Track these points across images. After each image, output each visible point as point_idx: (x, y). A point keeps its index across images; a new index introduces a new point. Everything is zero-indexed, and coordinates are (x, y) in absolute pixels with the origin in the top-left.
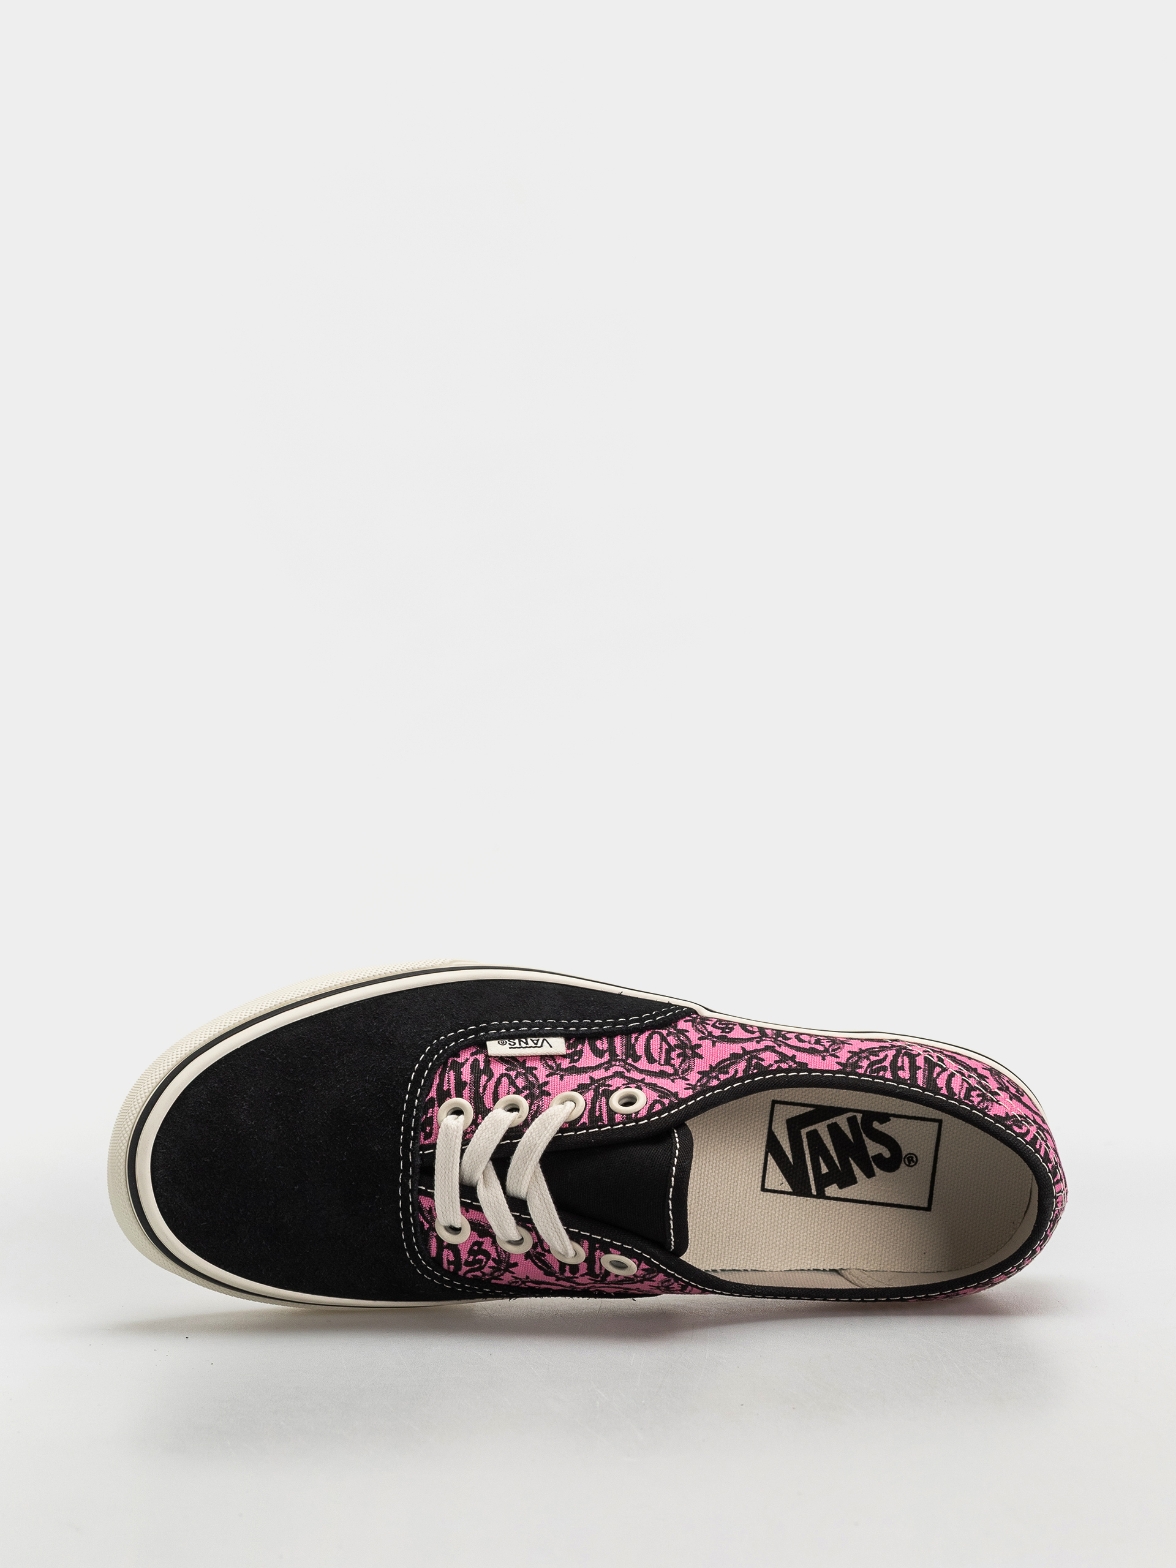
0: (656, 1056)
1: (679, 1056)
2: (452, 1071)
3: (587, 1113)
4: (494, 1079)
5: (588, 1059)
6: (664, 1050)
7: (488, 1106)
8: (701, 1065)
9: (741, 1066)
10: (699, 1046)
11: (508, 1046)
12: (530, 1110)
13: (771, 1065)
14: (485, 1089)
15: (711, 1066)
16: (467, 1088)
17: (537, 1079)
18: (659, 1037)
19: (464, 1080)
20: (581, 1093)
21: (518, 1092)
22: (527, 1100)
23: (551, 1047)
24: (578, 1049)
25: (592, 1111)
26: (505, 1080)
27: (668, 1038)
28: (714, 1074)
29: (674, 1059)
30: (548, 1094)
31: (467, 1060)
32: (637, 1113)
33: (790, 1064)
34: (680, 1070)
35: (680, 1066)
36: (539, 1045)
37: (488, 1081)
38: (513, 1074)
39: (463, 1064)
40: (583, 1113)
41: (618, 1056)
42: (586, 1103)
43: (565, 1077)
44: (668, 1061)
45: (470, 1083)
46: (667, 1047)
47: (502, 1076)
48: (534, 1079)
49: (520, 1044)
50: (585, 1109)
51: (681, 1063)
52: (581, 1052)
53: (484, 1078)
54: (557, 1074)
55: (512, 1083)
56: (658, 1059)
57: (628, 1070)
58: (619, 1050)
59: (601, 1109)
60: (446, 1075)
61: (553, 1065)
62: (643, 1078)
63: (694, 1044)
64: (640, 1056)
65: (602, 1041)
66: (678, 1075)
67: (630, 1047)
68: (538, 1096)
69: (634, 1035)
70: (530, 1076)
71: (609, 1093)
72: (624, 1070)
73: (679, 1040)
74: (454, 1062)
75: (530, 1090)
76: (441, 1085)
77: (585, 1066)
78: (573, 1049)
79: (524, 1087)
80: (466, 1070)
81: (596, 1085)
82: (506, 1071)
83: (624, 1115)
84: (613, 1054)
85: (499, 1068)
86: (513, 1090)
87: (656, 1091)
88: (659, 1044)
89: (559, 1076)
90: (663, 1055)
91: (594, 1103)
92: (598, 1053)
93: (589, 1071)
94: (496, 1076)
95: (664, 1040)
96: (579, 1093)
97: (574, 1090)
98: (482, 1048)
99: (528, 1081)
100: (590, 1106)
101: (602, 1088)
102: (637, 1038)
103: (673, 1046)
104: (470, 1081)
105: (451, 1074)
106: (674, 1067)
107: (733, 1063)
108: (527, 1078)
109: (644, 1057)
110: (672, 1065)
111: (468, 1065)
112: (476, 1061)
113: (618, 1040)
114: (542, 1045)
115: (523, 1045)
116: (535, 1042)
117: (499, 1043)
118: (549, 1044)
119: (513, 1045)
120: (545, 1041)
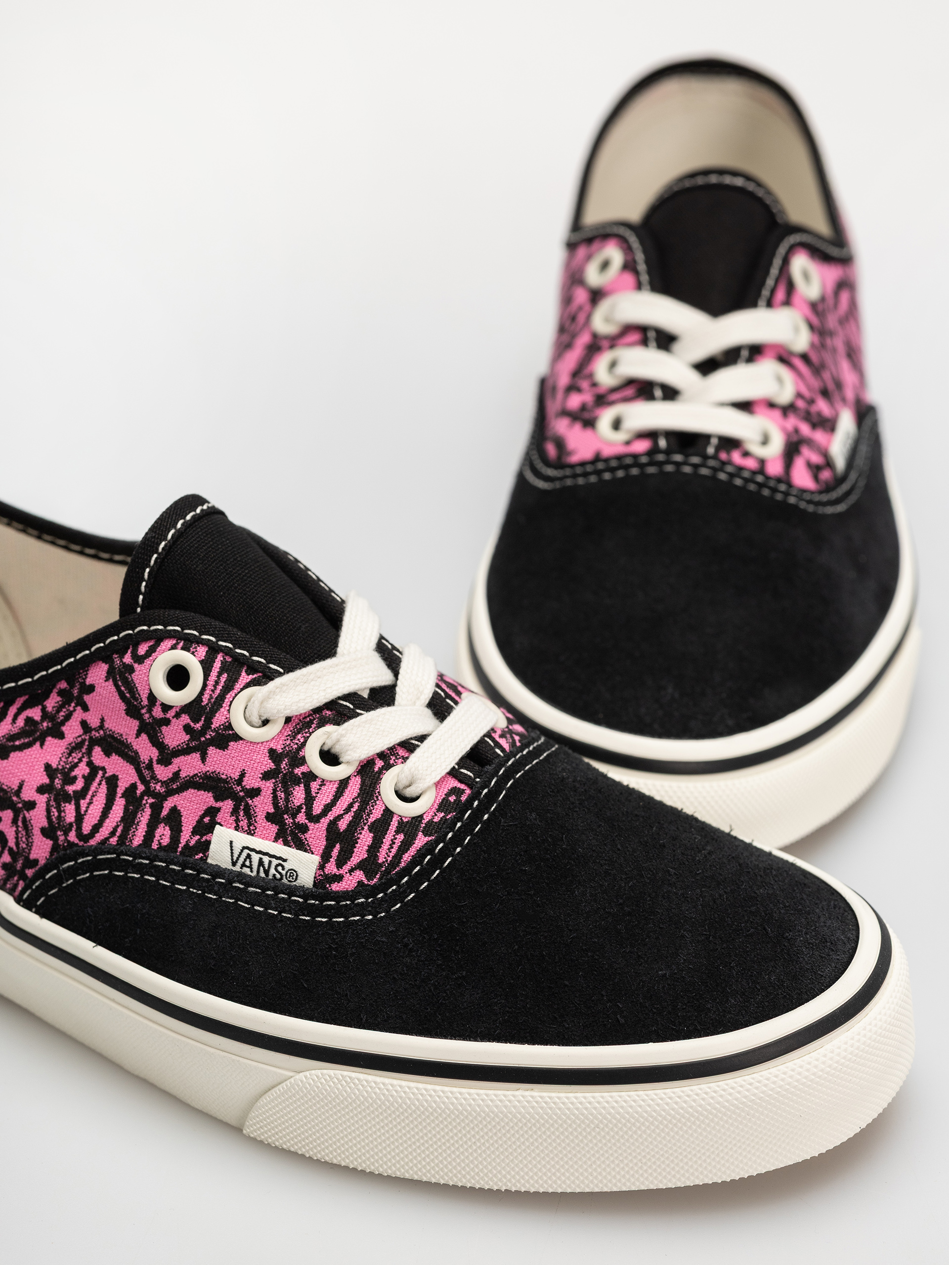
0: (104, 788)
1: (73, 780)
2: (380, 861)
3: (238, 686)
4: (331, 816)
5: (192, 806)
6: (89, 797)
7: (358, 780)
8: (53, 751)
9: (4, 729)
10: (41, 790)
11: (287, 866)
12: (306, 739)
14: (351, 806)
15: (42, 745)
16: (372, 819)
17: (275, 791)
18: (84, 825)
19: (371, 835)
20: (229, 727)
21: (311, 776)
22: (304, 757)
23: (231, 842)
24: (198, 837)
25: (228, 688)
26: (317, 809)
27: (73, 819)
28: (45, 724)
29: (84, 776)
30: (272, 753)
31: (351, 871)
32: (174, 647)
34: (84, 750)
35: (80, 760)
36: (246, 852)
37: (339, 817)
38: (301, 818)
39: (360, 866)
40: (242, 689)
41: (152, 806)
42: (230, 706)
43: (236, 776)
44: (94, 770)
45: (365, 824)
46: (82, 802)
47: (316, 819)
48: (279, 793)
49: (270, 862)
50: (236, 695)
51: (76, 765)
52: (194, 832)
53: (343, 825)
54: (244, 789)
55: (310, 799)
56: (103, 782)
57: (150, 767)
58: (144, 818)
59: (217, 683)
60: (389, 859)
61: (242, 813)
62: (138, 735)
63: (46, 795)
64: (123, 796)
65: (160, 844)
66: (91, 738)
67: (129, 820)
68: (287, 755)
69: (114, 841)
70: (281, 803)
71: (193, 708)
72: (155, 765)
73: (60, 811)
74: (369, 877)
75: (292, 772)
76: (405, 846)
77: (203, 792)
78: (204, 839)
79: (298, 784)
80: (360, 853)
81: (203, 739)
82: (309, 824)
83: (193, 653)
84: (156, 808)
85: (317, 834)
86: (314, 785)
87: (131, 687)
88: (89, 812)
89: (244, 784)
90: (93, 788)
91: (221, 698)
92: (175, 819)
93: (201, 777)
94: (325, 822)
95: (80, 818)
96: (233, 730)
97: (237, 738)
98: (323, 881)
99: (288, 794)
100: (228, 696)
101: (198, 726)
102: (113, 834)
103: (73, 802)
104: (363, 829)
105: (384, 855)
106: (89, 758)
107: (12, 737)
108: (287, 800)
109: (120, 791)
110: (90, 764)
111: (355, 860)
112: (340, 864)
113: (137, 839)
114: (242, 851)
115: (266, 859)
116: (247, 863)
117: (297, 875)
118: (232, 850)
119: (280, 865)
120: (235, 858)
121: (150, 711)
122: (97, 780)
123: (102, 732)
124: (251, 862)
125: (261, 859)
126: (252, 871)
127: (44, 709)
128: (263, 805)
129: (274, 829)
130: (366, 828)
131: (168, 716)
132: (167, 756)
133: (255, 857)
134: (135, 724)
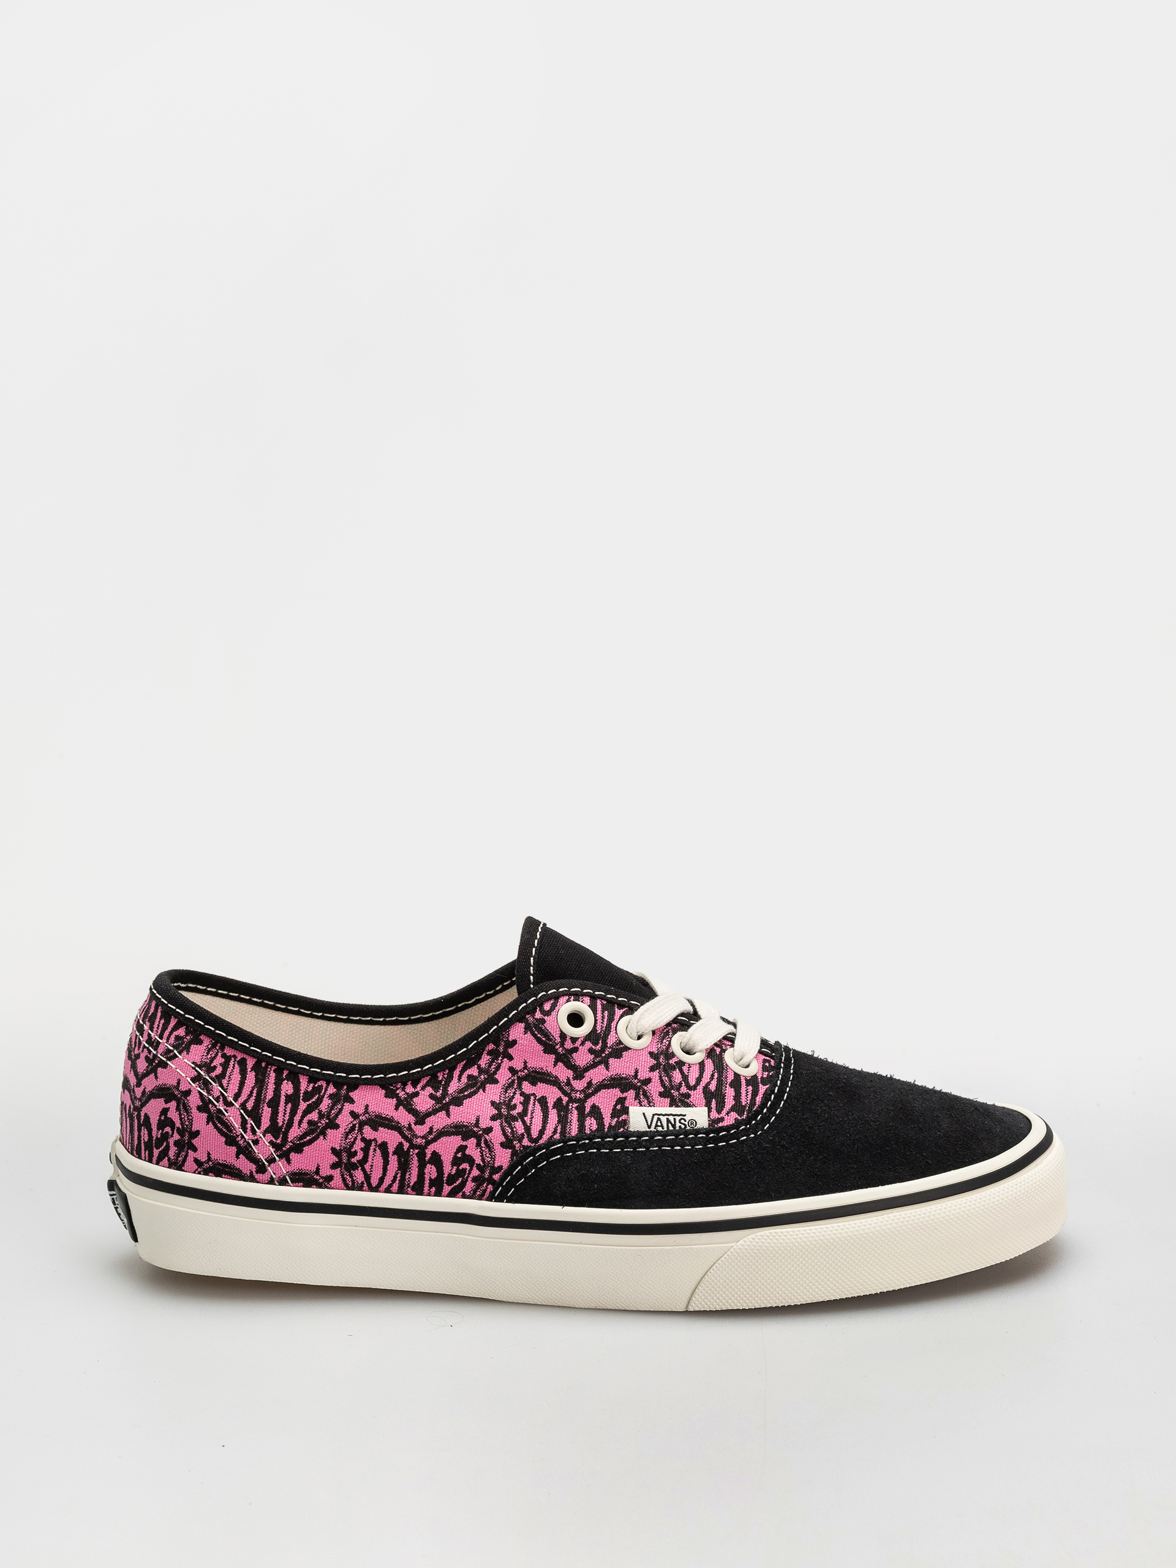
0: (538, 1106)
1: (515, 1107)
2: (743, 1104)
3: (617, 1017)
4: (703, 1084)
5: (605, 1100)
6: (529, 1114)
7: (710, 1061)
8: (494, 1092)
9: (454, 1087)
10: (493, 1118)
11: (687, 1118)
12: (670, 1042)
13: (423, 1088)
14: (713, 1075)
15: (484, 1091)
16: (729, 1081)
17: (661, 1077)
18: (532, 1132)
19: (733, 1089)
20: (620, 1042)
21: (681, 1064)
22: (673, 1052)
23: (644, 1114)
24: (616, 1119)
25: (611, 1019)
26: (692, 1082)
27: (523, 1131)
28: (482, 1077)
29: (521, 1103)
30: (651, 1054)
31: (727, 1114)
32: (568, 1001)
33: (403, 1093)
34: (515, 1087)
35: (515, 1093)
36: (656, 1117)
37: (709, 1083)
38: (684, 1090)
39: (733, 1109)
40: (620, 1019)
41: (577, 1108)
42: (616, 1030)
43: (632, 1073)
44: (527, 1098)
45: (726, 1084)
46: (526, 1118)
47: (694, 1088)
48: (664, 1078)
49: (675, 1119)
50: (617, 1023)
51: (513, 1097)
52: (613, 1116)
53: (713, 1087)
54: (640, 1081)
55: (685, 1078)
56: (536, 1103)
57: (568, 1083)
58: (574, 1116)
59: (603, 1017)
60: (749, 1102)
61: (642, 1097)
62: (555, 1065)
63: (499, 1120)
64: (554, 1107)
65: (591, 1130)
66: (518, 1077)
67: (563, 1121)
68: (662, 1053)
69: (557, 1136)
70: (667, 1084)
71: (593, 1036)
72: (572, 1082)
73: (512, 1129)
74: (740, 1114)
75: (668, 1063)
76: (755, 1093)
77: (612, 1089)
78: (621, 1118)
79: (675, 1069)
80: (729, 1102)
81: (604, 1055)
82: (690, 1092)
83: (582, 1002)
84: (581, 1109)
85: (697, 1095)
86: (685, 1068)
87: (546, 1034)
88: (533, 1123)
89: (639, 1077)
90: (530, 1108)
91: (609, 1027)
92: (596, 1112)
93: (608, 1080)
94: (700, 1088)
95: (528, 1129)
96: (623, 1044)
97: (627, 1049)
98: (713, 1122)
99: (670, 1078)
100: (612, 1024)
101: (598, 1047)
102: (555, 1132)
103: (519, 1120)
104: (726, 1087)
105: (745, 1100)
106: (521, 1090)
107: (462, 1091)
108: (670, 1081)
109: (550, 1105)
110: (522, 1094)
111: (728, 1106)
112: (719, 1111)
113: (574, 1130)
114: (653, 1117)
115: (671, 1118)
116: (659, 1124)
117: (696, 1122)
118: (646, 1118)
119: (682, 1119)
120: (649, 1123)
121: (562, 1045)
122: (532, 1102)
123: (526, 1071)
124: (661, 1122)
125: (667, 1119)
126: (663, 1128)
127: (479, 1067)
128: (655, 1088)
129: (667, 1100)
130: (728, 1086)
131: (576, 1045)
132: (579, 1073)
133: (664, 1119)
134: (552, 1058)
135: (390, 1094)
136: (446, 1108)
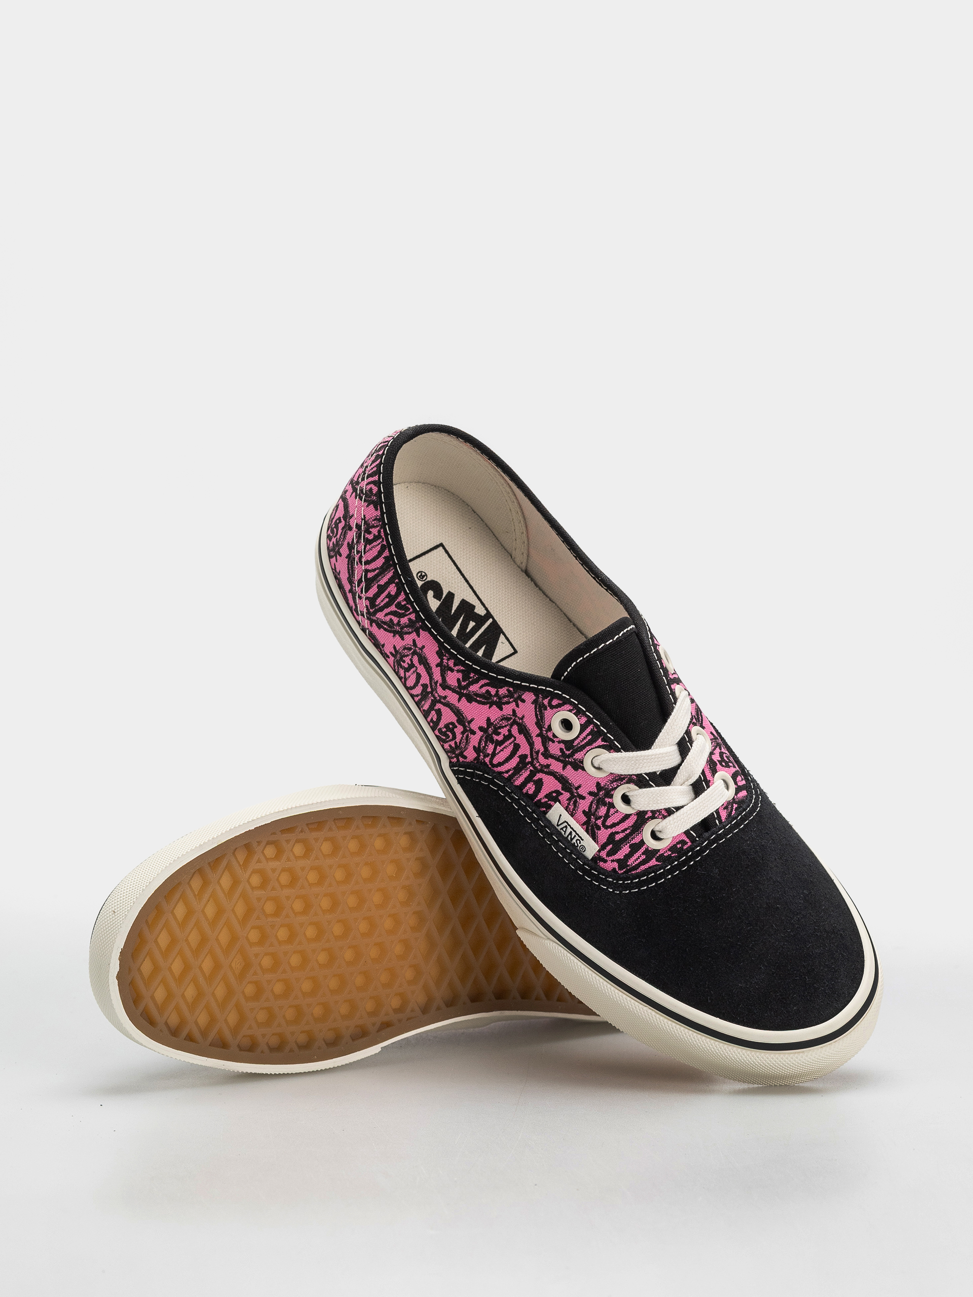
0: (511, 748)
1: (498, 734)
2: (628, 864)
3: (595, 745)
4: (614, 830)
5: (550, 784)
6: (502, 747)
7: (636, 817)
8: (494, 714)
9: (474, 688)
10: (481, 729)
11: (583, 843)
12: (618, 786)
13: (458, 671)
14: (626, 830)
15: (490, 707)
16: (633, 841)
17: (592, 803)
18: (495, 759)
19: (630, 849)
20: (582, 762)
21: (612, 805)
22: (613, 795)
23: (561, 815)
24: (547, 800)
25: (590, 743)
26: (609, 823)
27: (490, 753)
28: (495, 699)
29: (504, 735)
30: (598, 784)
31: (613, 861)
32: (570, 711)
33: (446, 661)
34: (509, 723)
35: (506, 726)
36: (566, 824)
37: (617, 833)
38: (599, 822)
39: (618, 861)
40: (596, 747)
41: (531, 771)
42: (587, 752)
43: (576, 785)
44: (510, 736)
45: (629, 843)
46: (498, 747)
47: (606, 827)
48: (593, 805)
50: (592, 749)
51: (503, 727)
52: (546, 796)
53: (618, 837)
54: (577, 793)
55: (607, 816)
56: (512, 744)
57: (537, 753)
58: (525, 774)
59: (585, 738)
60: (634, 865)
61: (572, 802)
62: (537, 736)
63: (482, 733)
64: (520, 757)
65: (528, 791)
66: (514, 720)
67: (517, 770)
68: (605, 790)
69: (506, 775)
70: (593, 810)
71: (569, 744)
72: (540, 755)
73: (486, 745)
74: (620, 868)
75: (604, 799)
76: (644, 862)
77: (557, 782)
78: (549, 802)
79: (605, 805)
80: (620, 855)
81: (567, 759)
82: (602, 827)
83: (578, 719)
84: (533, 774)
85: (603, 834)
86: (612, 811)
87: (542, 717)
88: (500, 754)
89: (578, 791)
90: (506, 744)
91: (583, 747)
92: (539, 784)
93: (559, 775)
94: (610, 831)
95: (494, 754)
96: (583, 764)
97: (583, 769)
98: (597, 858)
99: (597, 808)
100: (587, 748)
101: (568, 753)
102: (507, 772)
103: (494, 745)
104: (627, 844)
105: (631, 862)
106: (510, 728)
107: (477, 695)
108: (596, 810)
109: (519, 754)
110: (509, 731)
111: (616, 857)
112: (609, 854)
113: (518, 781)
114: (564, 822)
115: (574, 834)
116: (564, 829)
117: (585, 850)
118: (559, 819)
119: (579, 840)
120: (559, 824)
121: (547, 731)
122: (510, 741)
123: (521, 721)
124: (566, 830)
125: (571, 832)
126: (565, 834)
127: (497, 692)
128: (584, 805)
129: (585, 819)
130: (628, 845)
131: (555, 739)
132: (547, 754)
133: (569, 830)
134: (538, 731)
135: (440, 654)
136: (461, 695)
